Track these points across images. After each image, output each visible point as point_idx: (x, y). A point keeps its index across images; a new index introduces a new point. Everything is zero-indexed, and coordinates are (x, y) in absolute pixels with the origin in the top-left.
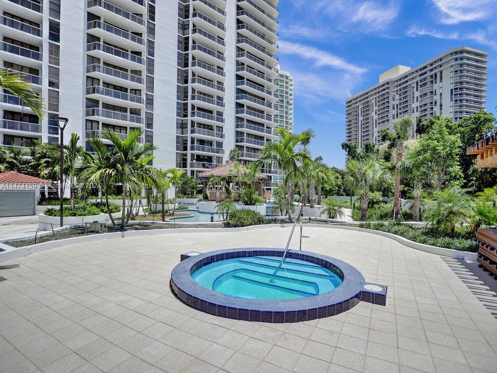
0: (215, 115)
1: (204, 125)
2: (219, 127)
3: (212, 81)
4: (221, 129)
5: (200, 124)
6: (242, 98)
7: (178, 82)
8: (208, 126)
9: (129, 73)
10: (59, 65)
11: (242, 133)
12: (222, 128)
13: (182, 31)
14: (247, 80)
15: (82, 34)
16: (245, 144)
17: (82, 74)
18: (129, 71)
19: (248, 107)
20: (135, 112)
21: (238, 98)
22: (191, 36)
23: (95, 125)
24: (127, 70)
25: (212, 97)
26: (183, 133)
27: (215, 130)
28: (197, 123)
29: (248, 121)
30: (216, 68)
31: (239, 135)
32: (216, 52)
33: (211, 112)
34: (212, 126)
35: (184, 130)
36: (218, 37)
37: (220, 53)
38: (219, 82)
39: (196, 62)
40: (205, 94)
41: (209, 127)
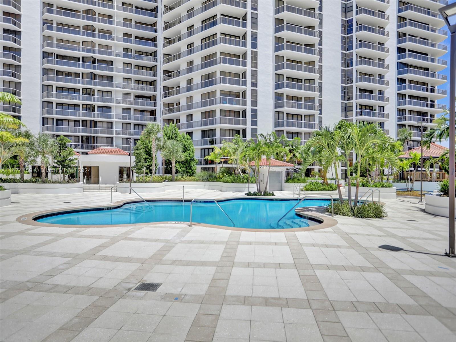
0: (376, 94)
1: (366, 106)
2: (381, 107)
3: (373, 60)
4: (382, 108)
5: (362, 105)
6: (406, 72)
7: (342, 66)
8: (369, 106)
9: (303, 65)
10: (257, 68)
11: (403, 110)
12: (384, 107)
13: (344, 14)
14: (409, 51)
15: (271, 38)
16: (407, 122)
17: (272, 72)
18: (303, 63)
19: (410, 81)
20: (311, 100)
21: (399, 73)
22: (355, 17)
23: (281, 115)
24: (301, 63)
25: (373, 76)
26: (346, 116)
27: (377, 110)
28: (359, 105)
29: (410, 97)
30: (377, 45)
31: (401, 113)
32: (377, 28)
33: (372, 92)
35: (348, 113)
36: (379, 11)
37: (381, 28)
38: (380, 60)
39: (361, 43)
40: (366, 74)
41: (371, 108)
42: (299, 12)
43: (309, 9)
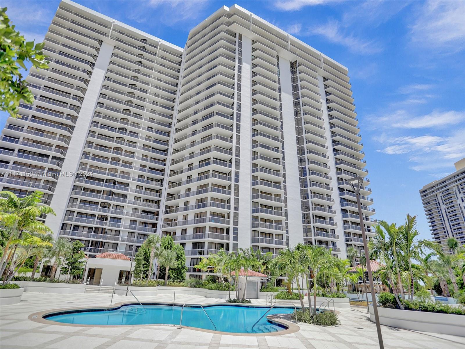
0: (328, 220)
1: (321, 229)
2: (332, 230)
3: (322, 195)
4: (333, 231)
5: (318, 228)
6: (347, 205)
7: (301, 199)
8: (324, 229)
9: (273, 196)
10: (238, 197)
11: (349, 233)
12: (334, 230)
13: (300, 163)
14: (347, 190)
15: (249, 176)
16: (353, 243)
17: (250, 200)
18: (273, 195)
19: (351, 212)
20: (279, 222)
21: (342, 205)
22: (307, 166)
23: (256, 233)
24: (271, 194)
25: (324, 206)
26: (307, 236)
27: (330, 232)
28: (316, 228)
29: (352, 223)
30: (324, 185)
31: (347, 235)
32: (323, 174)
33: (324, 218)
34: (326, 229)
35: (308, 233)
36: (323, 163)
37: (326, 174)
38: (328, 195)
39: (314, 183)
40: (319, 205)
41: (325, 230)
42: (269, 160)
43: (276, 159)
